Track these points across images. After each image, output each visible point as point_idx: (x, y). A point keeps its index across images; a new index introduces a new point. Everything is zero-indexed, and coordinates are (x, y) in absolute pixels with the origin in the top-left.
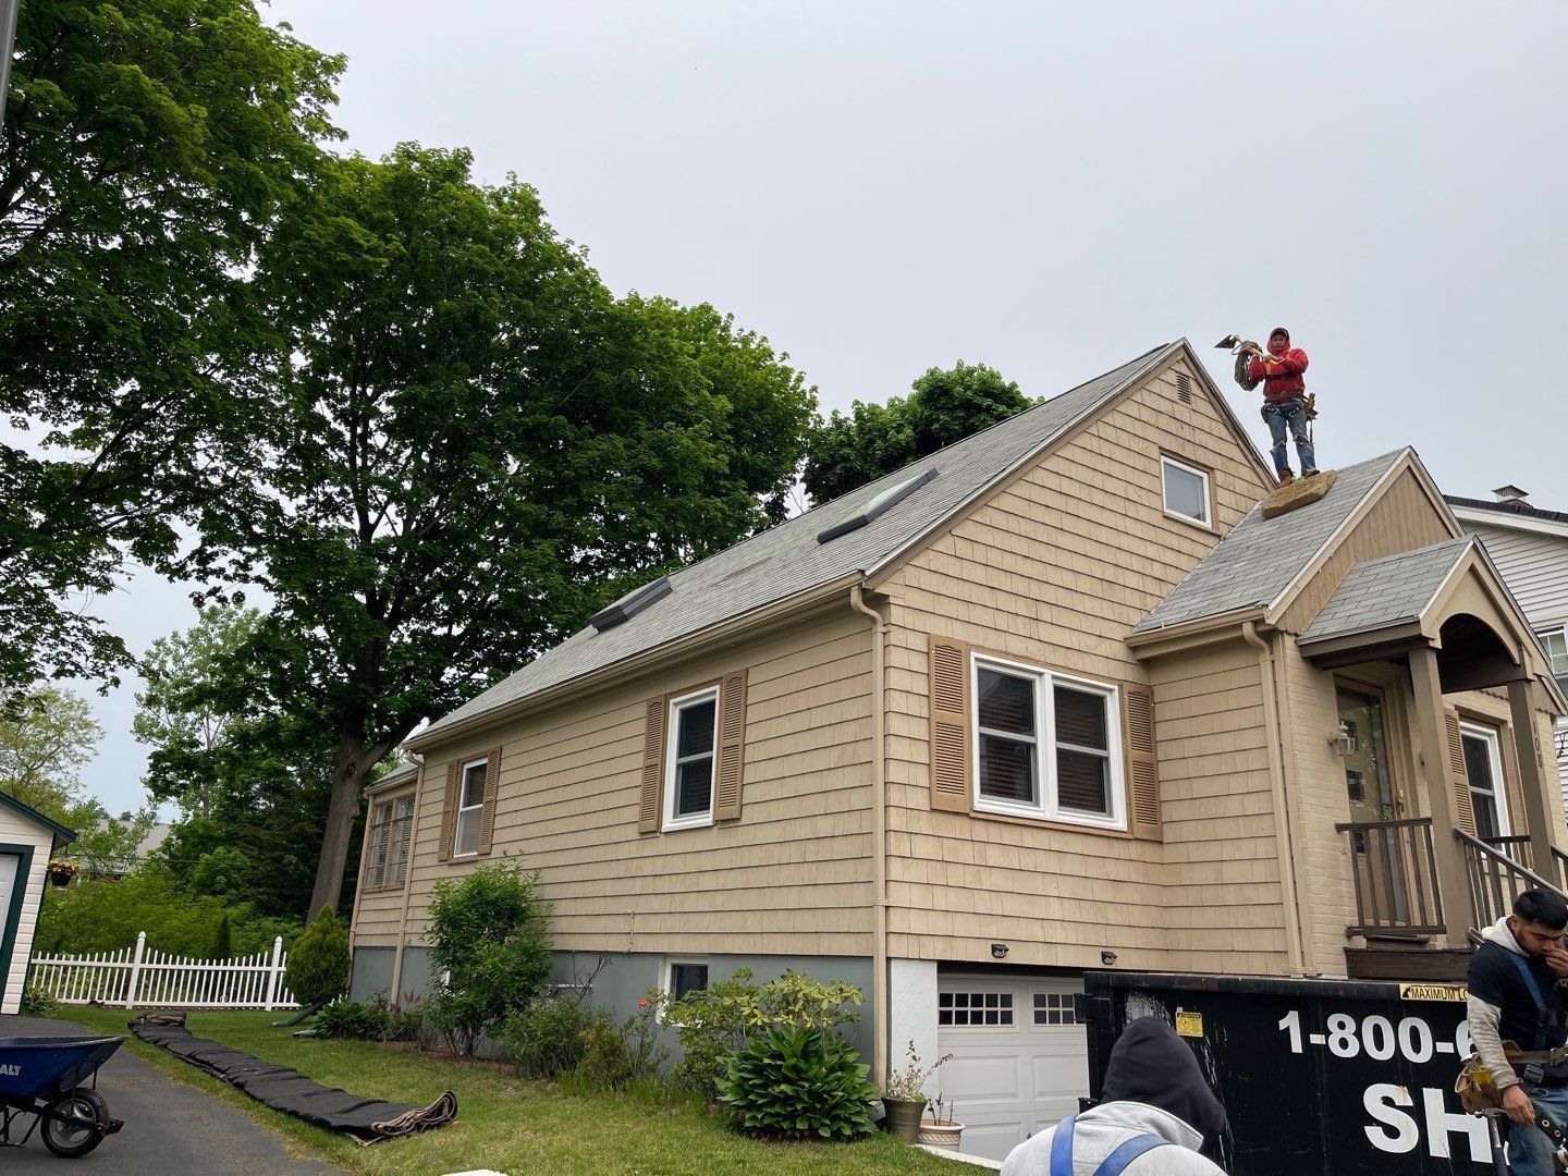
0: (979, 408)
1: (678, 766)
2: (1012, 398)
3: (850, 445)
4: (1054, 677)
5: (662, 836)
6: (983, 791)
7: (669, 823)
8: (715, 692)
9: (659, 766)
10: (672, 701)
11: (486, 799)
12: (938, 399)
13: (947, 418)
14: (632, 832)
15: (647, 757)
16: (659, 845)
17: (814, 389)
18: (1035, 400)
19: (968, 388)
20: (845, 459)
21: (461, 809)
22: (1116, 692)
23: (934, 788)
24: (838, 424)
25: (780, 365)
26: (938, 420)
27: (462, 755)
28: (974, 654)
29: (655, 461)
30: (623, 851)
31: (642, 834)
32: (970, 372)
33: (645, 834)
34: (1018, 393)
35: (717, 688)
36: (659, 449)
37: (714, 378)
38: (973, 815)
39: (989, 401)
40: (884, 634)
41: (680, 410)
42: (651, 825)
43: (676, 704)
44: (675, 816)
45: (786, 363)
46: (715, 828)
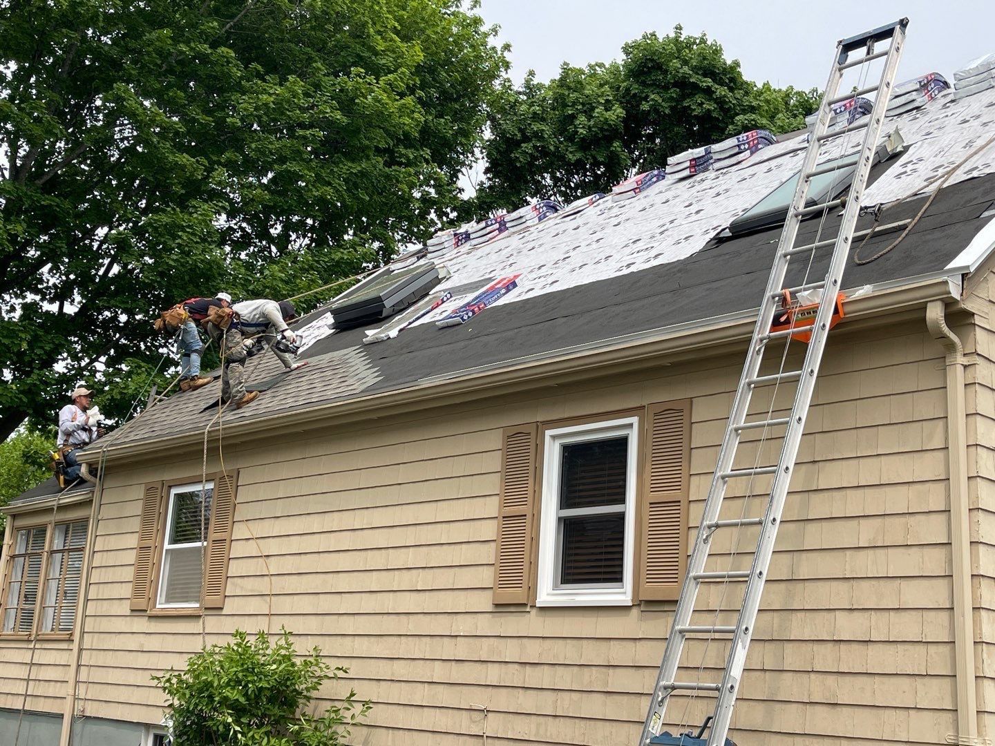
0: (695, 88)
1: (560, 519)
2: (732, 80)
3: (543, 120)
5: (534, 612)
7: (548, 591)
8: (631, 425)
9: (529, 517)
10: (548, 433)
11: (213, 536)
12: (649, 73)
13: (657, 98)
14: (484, 602)
15: (506, 503)
16: (531, 623)
17: (507, 47)
18: (760, 85)
19: (685, 62)
20: (538, 135)
21: (167, 546)
24: (530, 88)
25: (470, 14)
26: (646, 99)
27: (168, 476)
29: (338, 115)
30: (463, 625)
31: (497, 605)
32: (689, 44)
33: (501, 607)
34: (739, 74)
35: (634, 420)
36: (346, 102)
37: (399, 20)
39: (709, 82)
40: (965, 367)
41: (366, 54)
42: (517, 595)
43: (554, 437)
44: (555, 587)
45: (477, 12)
46: (635, 611)
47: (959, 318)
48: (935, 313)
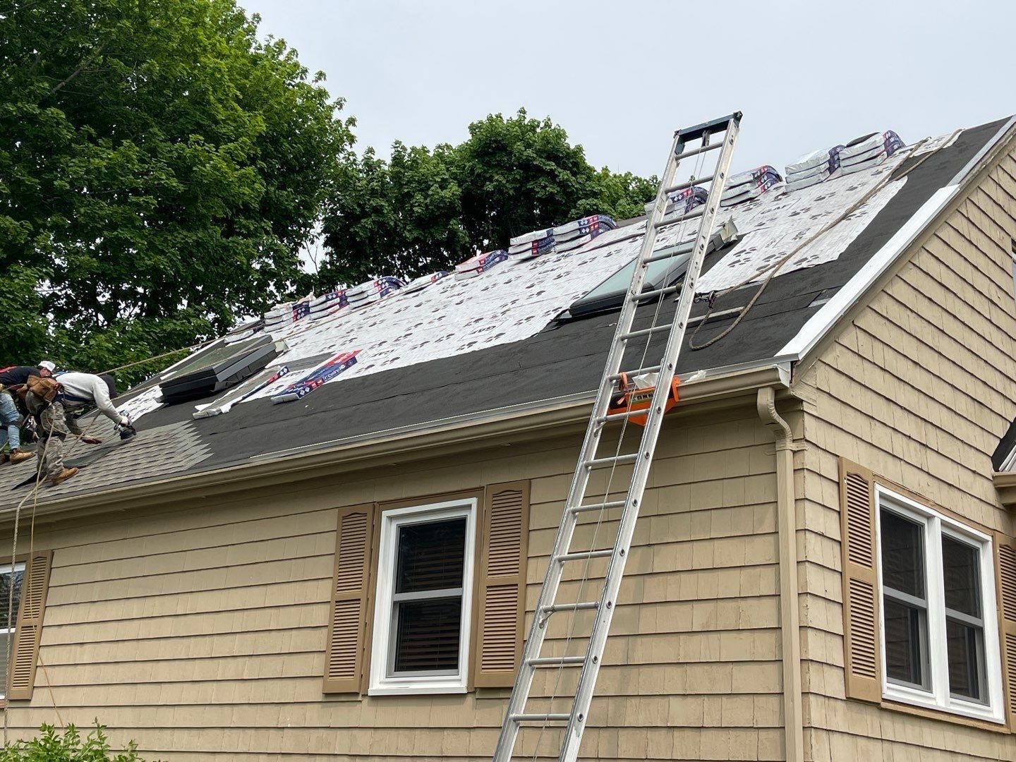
0: (539, 171)
1: (395, 603)
2: (576, 164)
3: (383, 196)
4: (944, 524)
5: (366, 701)
6: (889, 674)
7: (380, 680)
8: (469, 506)
9: (363, 601)
10: (385, 514)
11: (22, 621)
12: (493, 154)
13: (501, 179)
14: (313, 691)
15: (339, 587)
16: (362, 713)
17: (352, 121)
18: (599, 170)
19: (528, 146)
20: (378, 210)
22: (990, 544)
23: (850, 669)
24: (370, 166)
25: (315, 86)
26: (490, 179)
28: (879, 488)
29: (174, 183)
30: (290, 717)
31: (327, 695)
32: (533, 127)
33: (332, 697)
34: (583, 159)
35: (473, 501)
36: (183, 169)
37: (241, 88)
38: (884, 705)
39: (552, 165)
40: (794, 452)
41: (206, 123)
42: (349, 683)
43: (391, 518)
44: (388, 675)
45: (322, 84)
46: (470, 699)
47: (789, 404)
48: (765, 399)
